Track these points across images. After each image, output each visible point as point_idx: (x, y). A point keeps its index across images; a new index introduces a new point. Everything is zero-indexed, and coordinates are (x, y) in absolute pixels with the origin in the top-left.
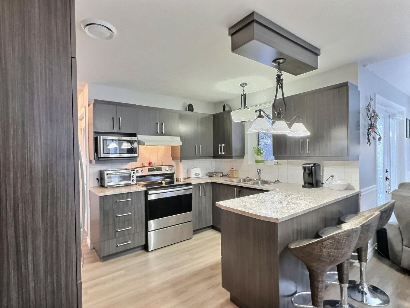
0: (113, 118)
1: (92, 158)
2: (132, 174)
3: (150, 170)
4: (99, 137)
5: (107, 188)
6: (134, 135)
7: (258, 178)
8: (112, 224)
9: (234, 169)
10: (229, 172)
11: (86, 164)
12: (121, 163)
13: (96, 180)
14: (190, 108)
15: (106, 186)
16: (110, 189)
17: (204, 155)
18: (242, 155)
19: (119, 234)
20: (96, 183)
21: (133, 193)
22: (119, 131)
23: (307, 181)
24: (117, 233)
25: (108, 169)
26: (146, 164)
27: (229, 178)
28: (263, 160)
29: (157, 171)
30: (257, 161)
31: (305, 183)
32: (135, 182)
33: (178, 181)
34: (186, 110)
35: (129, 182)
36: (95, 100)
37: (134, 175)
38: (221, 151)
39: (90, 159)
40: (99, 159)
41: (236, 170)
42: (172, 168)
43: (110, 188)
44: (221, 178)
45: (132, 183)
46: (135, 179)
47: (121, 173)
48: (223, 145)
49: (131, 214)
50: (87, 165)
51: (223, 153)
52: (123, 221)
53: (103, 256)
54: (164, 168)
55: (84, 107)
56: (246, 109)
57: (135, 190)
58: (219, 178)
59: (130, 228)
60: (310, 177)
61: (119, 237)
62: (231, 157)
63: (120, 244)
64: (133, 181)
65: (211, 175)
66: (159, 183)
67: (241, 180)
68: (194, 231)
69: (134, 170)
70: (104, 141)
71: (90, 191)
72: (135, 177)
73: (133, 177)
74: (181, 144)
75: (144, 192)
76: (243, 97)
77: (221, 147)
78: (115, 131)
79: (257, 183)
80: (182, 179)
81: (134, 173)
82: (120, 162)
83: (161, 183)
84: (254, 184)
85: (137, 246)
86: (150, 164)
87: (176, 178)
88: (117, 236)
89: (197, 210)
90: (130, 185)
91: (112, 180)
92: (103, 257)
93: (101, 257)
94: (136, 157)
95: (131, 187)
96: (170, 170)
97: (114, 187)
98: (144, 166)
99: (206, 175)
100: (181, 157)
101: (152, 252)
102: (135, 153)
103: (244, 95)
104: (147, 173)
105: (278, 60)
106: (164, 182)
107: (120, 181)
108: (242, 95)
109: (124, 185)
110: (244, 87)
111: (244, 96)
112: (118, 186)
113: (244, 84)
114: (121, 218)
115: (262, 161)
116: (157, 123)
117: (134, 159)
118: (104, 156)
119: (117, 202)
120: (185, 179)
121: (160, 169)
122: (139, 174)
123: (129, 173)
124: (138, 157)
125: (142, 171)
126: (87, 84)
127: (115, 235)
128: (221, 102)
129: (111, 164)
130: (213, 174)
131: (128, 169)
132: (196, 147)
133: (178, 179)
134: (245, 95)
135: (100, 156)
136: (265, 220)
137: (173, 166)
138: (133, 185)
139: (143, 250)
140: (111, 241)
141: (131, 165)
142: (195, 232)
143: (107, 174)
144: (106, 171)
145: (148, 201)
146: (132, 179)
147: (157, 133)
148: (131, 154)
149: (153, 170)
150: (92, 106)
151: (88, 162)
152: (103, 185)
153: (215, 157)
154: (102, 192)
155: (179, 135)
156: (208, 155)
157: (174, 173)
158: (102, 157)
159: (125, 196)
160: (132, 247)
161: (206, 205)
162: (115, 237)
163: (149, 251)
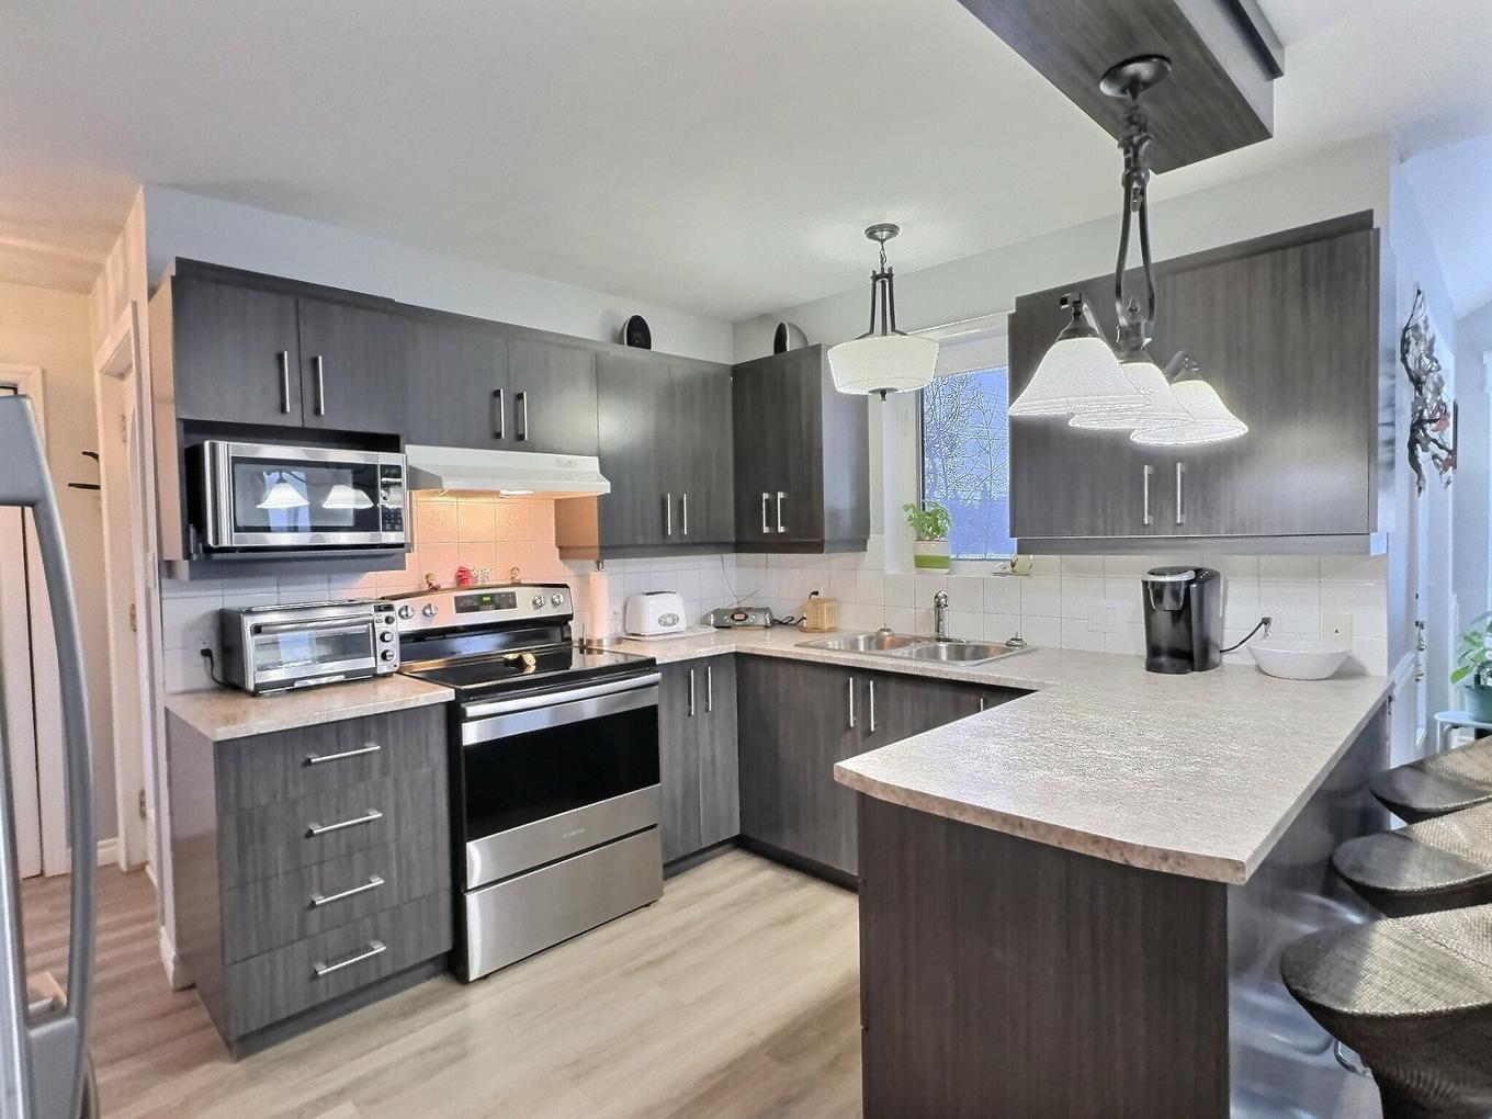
0: (280, 357)
1: (175, 551)
2: (381, 627)
3: (463, 606)
4: (207, 444)
5: (255, 694)
6: (391, 443)
7: (933, 633)
8: (286, 873)
9: (821, 595)
10: (803, 608)
11: (146, 584)
12: (326, 577)
13: (200, 660)
14: (637, 333)
15: (251, 686)
16: (274, 700)
17: (697, 540)
18: (858, 540)
19: (322, 918)
20: (200, 674)
21: (389, 716)
22: (312, 423)
23: (1164, 644)
24: (314, 915)
25: (260, 601)
26: (446, 579)
27: (801, 634)
28: (947, 558)
29: (498, 607)
30: (921, 562)
31: (1154, 651)
32: (395, 660)
33: (590, 651)
34: (621, 343)
35: (367, 663)
36: (180, 262)
37: (389, 628)
38: (772, 522)
39: (166, 558)
40: (208, 558)
41: (830, 600)
42: (559, 595)
43: (273, 696)
44: (769, 632)
45: (383, 668)
46: (393, 647)
47: (325, 623)
48: (780, 495)
49: (380, 815)
50: (151, 585)
51: (781, 529)
52: (343, 852)
53: (242, 1033)
54: (524, 596)
55: (129, 306)
56: (892, 338)
57: (401, 703)
58: (761, 634)
59: (377, 882)
60: (1182, 625)
61: (322, 931)
62: (816, 546)
63: (328, 964)
64: (384, 656)
65: (727, 620)
66: (508, 663)
67: (857, 640)
68: (666, 866)
69: (389, 608)
70: (239, 467)
71: (167, 710)
72: (396, 641)
73: (387, 637)
74: (605, 487)
75: (442, 708)
76: (879, 284)
77: (771, 504)
78: (292, 419)
79: (935, 655)
80: (605, 643)
81: (388, 620)
82: (322, 572)
83: (520, 664)
84: (919, 656)
85: (411, 962)
86: (462, 578)
87: (582, 640)
88: (314, 927)
89: (679, 772)
90: (374, 676)
91: (284, 655)
92: (243, 1039)
93: (232, 1038)
94: (402, 545)
95: (375, 687)
96: (553, 602)
97: (290, 688)
98: (435, 589)
99: (704, 622)
100: (602, 548)
101: (484, 983)
102: (393, 530)
103: (883, 275)
104: (448, 617)
105: (1132, 69)
106: (530, 659)
107: (322, 660)
108: (876, 278)
109: (342, 677)
110: (882, 241)
111: (884, 278)
112: (312, 682)
113: (881, 227)
114: (330, 839)
115: (942, 562)
116: (497, 393)
117: (390, 556)
118: (237, 540)
119: (308, 762)
120: (619, 640)
121: (509, 602)
122: (414, 624)
123: (366, 622)
124: (412, 544)
125: (428, 612)
126: (142, 187)
127: (303, 921)
128: (764, 317)
129: (273, 580)
130: (732, 617)
131: (361, 604)
132: (664, 503)
133: (590, 642)
134: (890, 276)
135: (216, 540)
136: (1156, 868)
137: (565, 586)
138: (385, 676)
139: (441, 977)
140: (279, 955)
141: (373, 584)
142: (671, 870)
143: (257, 630)
144: (249, 612)
145: (462, 754)
146: (381, 647)
147: (498, 435)
148: (377, 529)
149: (475, 605)
150: (166, 290)
151: (153, 572)
152: (235, 680)
153: (740, 546)
154: (230, 720)
155: (595, 450)
156: (712, 540)
157: (570, 617)
158: (225, 542)
159: (349, 732)
160: (387, 970)
161: (713, 752)
162: (303, 936)
163: (471, 980)
